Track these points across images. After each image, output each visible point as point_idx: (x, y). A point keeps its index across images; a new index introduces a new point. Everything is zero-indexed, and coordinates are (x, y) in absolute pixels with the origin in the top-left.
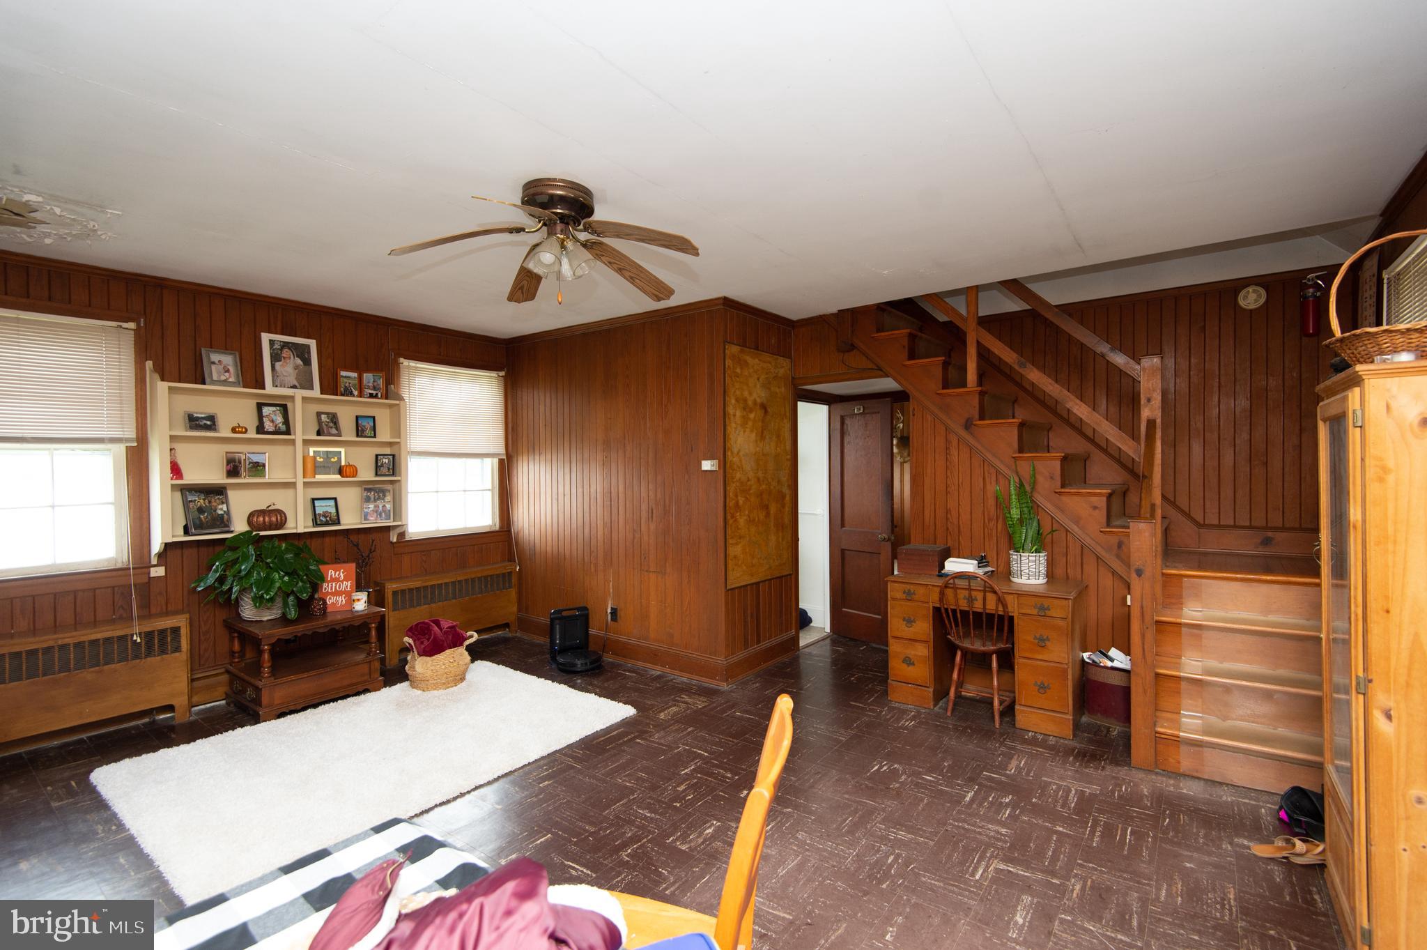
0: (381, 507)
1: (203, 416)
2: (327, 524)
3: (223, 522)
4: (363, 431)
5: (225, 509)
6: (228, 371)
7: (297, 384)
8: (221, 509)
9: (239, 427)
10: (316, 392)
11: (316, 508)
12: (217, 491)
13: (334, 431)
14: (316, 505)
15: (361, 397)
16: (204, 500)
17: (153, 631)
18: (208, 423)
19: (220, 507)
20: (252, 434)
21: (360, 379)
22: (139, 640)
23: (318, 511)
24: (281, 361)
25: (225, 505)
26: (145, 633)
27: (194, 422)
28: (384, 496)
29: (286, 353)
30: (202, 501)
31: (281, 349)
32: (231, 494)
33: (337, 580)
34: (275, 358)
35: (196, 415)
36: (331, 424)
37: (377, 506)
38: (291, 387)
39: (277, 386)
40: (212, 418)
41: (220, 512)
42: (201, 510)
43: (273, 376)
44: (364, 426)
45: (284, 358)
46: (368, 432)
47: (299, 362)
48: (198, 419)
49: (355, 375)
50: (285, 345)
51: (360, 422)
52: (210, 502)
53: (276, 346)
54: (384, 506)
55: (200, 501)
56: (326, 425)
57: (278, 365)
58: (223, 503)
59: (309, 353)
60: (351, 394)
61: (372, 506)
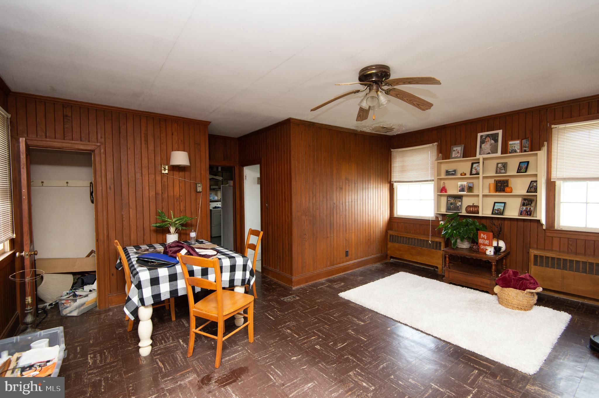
0: (528, 208)
1: (452, 170)
2: (497, 214)
3: (458, 208)
4: (521, 169)
5: (460, 204)
6: (458, 153)
7: (490, 152)
8: (459, 204)
9: (463, 173)
10: (499, 154)
11: (495, 207)
12: (460, 197)
13: (503, 171)
14: (496, 205)
15: (521, 152)
16: (454, 200)
17: (434, 241)
18: (453, 173)
19: (459, 203)
20: (468, 175)
21: (521, 143)
22: (430, 243)
23: (496, 208)
24: (484, 143)
25: (460, 203)
26: (433, 241)
27: (448, 173)
28: (531, 203)
29: (488, 139)
30: (453, 201)
31: (485, 139)
32: (464, 199)
33: (483, 238)
34: (482, 142)
35: (449, 170)
36: (503, 168)
37: (527, 208)
38: (488, 154)
39: (481, 155)
40: (455, 171)
41: (458, 205)
42: (451, 204)
43: (480, 151)
44: (522, 167)
45: (486, 142)
46: (523, 170)
47: (493, 142)
48: (450, 172)
49: (518, 142)
50: (488, 136)
51: (521, 165)
52: (455, 201)
53: (484, 137)
54: (530, 208)
55: (452, 200)
56: (500, 169)
57: (483, 145)
58: (460, 202)
59: (498, 137)
60: (515, 152)
61: (524, 208)
